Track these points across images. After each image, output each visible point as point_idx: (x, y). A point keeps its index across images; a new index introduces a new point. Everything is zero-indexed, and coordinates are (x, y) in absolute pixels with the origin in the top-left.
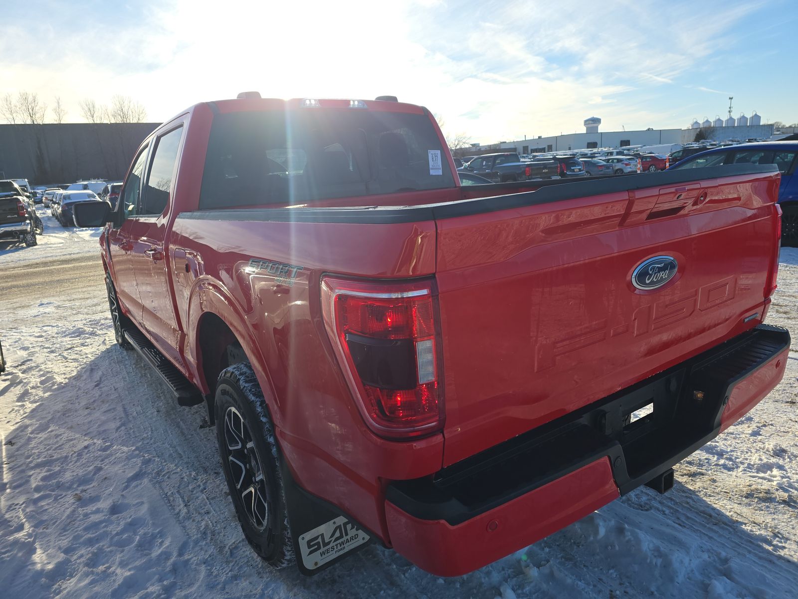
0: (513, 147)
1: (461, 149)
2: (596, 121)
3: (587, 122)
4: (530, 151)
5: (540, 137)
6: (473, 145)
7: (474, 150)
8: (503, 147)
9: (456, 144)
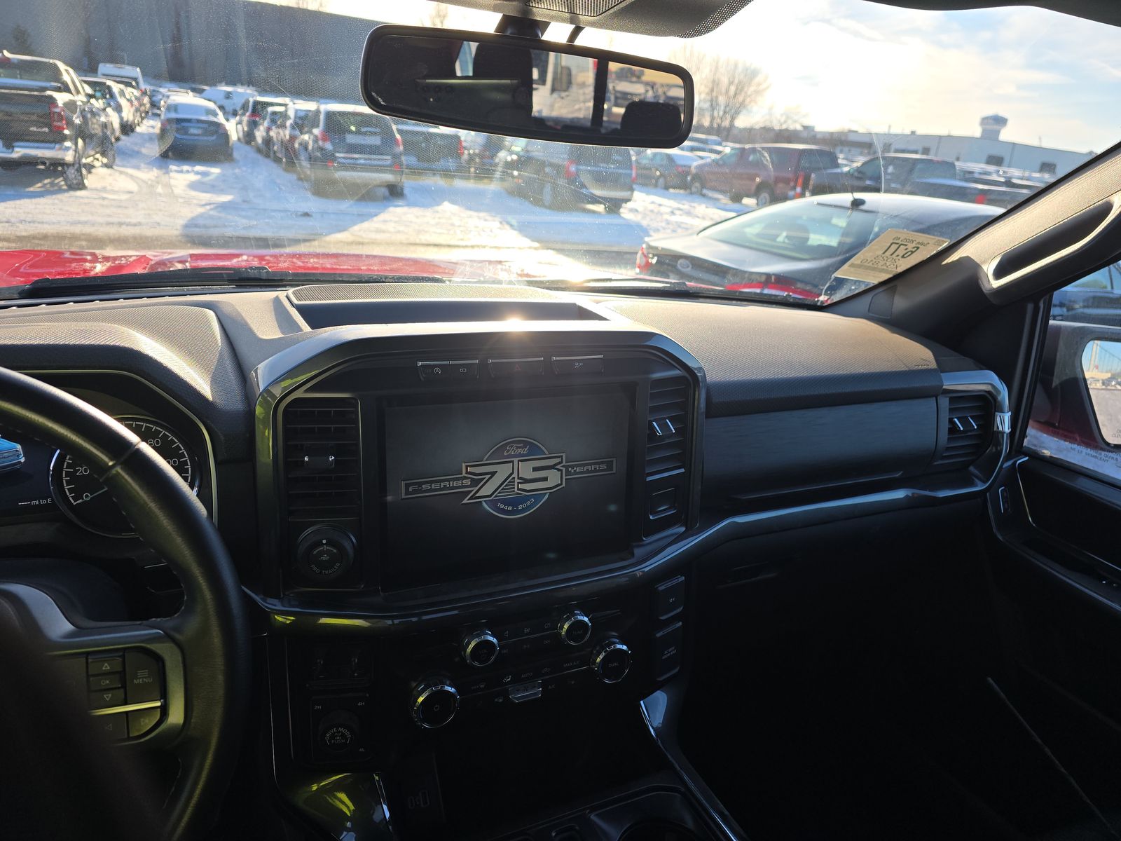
0: (867, 140)
1: (787, 130)
2: (1000, 121)
3: (985, 121)
4: (892, 150)
5: (913, 133)
6: (805, 128)
7: (805, 134)
8: (852, 138)
9: (782, 120)
